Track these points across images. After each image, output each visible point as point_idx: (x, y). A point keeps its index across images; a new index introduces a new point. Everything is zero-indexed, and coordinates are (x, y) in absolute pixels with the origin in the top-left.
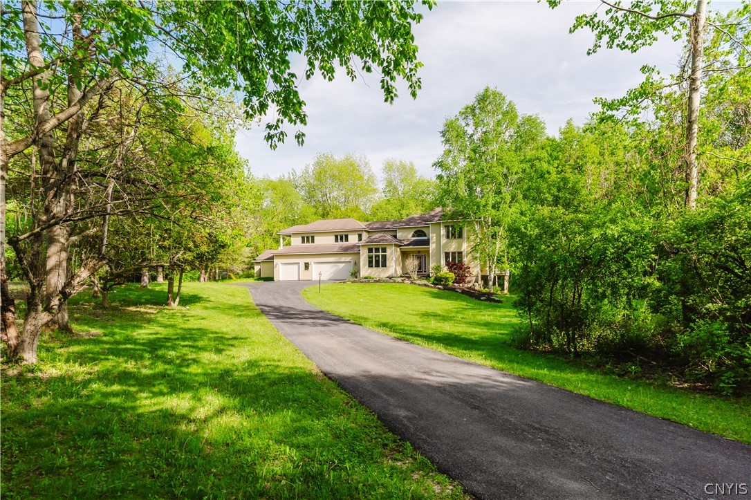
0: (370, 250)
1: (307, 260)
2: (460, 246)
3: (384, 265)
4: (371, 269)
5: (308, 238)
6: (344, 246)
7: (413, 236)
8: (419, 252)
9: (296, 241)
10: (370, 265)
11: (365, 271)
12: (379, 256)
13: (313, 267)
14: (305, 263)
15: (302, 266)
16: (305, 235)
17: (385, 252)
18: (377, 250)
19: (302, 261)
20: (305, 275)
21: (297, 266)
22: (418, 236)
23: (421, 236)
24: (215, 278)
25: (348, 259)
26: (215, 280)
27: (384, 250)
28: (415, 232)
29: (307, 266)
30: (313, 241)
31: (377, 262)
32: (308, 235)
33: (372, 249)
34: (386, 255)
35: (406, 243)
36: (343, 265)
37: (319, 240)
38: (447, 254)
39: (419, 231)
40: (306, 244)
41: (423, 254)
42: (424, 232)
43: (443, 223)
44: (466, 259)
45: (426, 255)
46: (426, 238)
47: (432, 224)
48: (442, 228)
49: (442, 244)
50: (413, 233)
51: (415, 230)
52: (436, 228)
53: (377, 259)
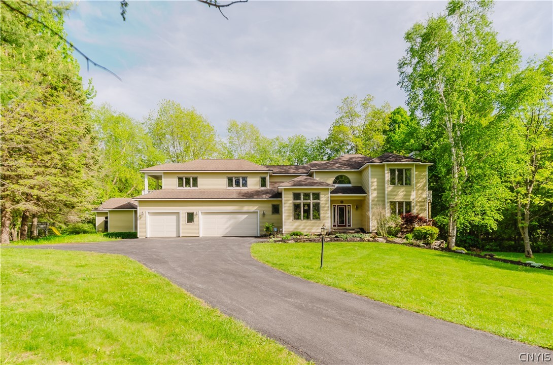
0: (297, 196)
1: (191, 209)
2: (408, 194)
3: (317, 217)
4: (298, 223)
5: (188, 180)
6: (243, 192)
7: (335, 182)
8: (342, 202)
9: (170, 184)
10: (297, 217)
11: (289, 224)
12: (309, 205)
13: (200, 219)
14: (189, 214)
15: (184, 218)
16: (184, 176)
17: (319, 199)
18: (307, 196)
19: (183, 210)
20: (187, 230)
21: (174, 217)
22: (340, 183)
23: (344, 183)
24: (32, 232)
25: (253, 208)
26: (31, 237)
27: (317, 196)
28: (337, 178)
29: (191, 217)
30: (195, 184)
31: (307, 212)
32: (187, 176)
33: (299, 194)
34: (318, 204)
36: (245, 216)
37: (204, 183)
38: (393, 203)
39: (341, 176)
40: (185, 188)
41: (347, 205)
42: (348, 178)
43: (387, 165)
44: (415, 210)
45: (350, 206)
46: (350, 185)
47: (371, 166)
48: (386, 172)
49: (386, 192)
50: (334, 178)
51: (337, 175)
52: (379, 170)
53: (306, 208)
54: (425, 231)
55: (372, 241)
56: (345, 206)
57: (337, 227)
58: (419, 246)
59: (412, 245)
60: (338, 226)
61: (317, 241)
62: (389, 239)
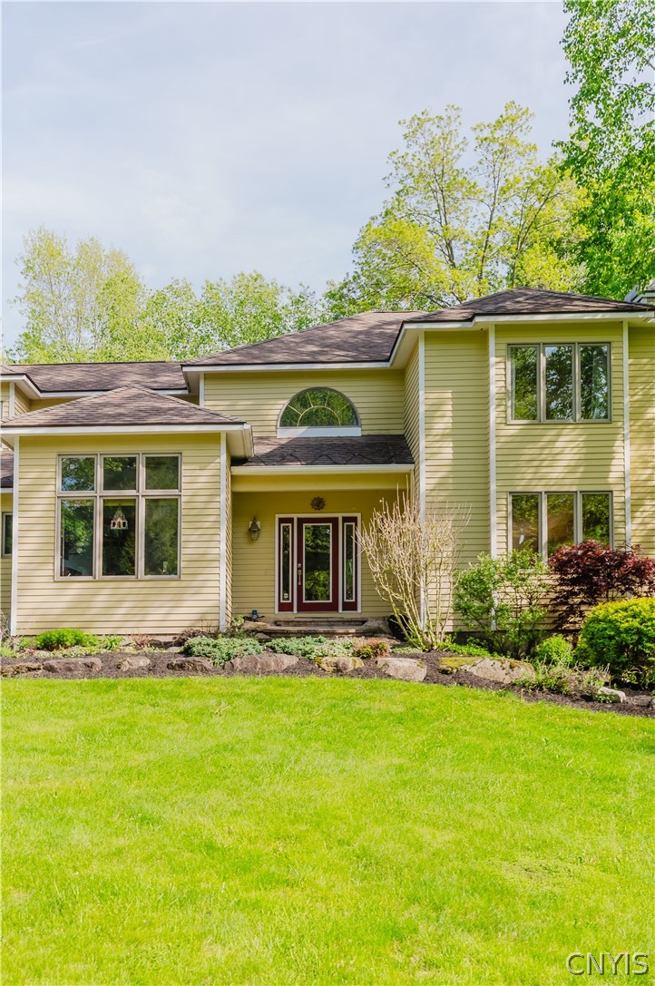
0: (79, 474)
2: (599, 457)
3: (162, 561)
4: (77, 587)
7: (288, 419)
8: (318, 503)
10: (74, 561)
11: (39, 598)
12: (129, 511)
17: (174, 484)
18: (121, 474)
22: (309, 421)
23: (331, 422)
27: (166, 469)
28: (301, 400)
33: (90, 462)
34: (173, 504)
35: (261, 450)
38: (524, 505)
39: (317, 393)
41: (340, 516)
42: (346, 399)
43: (500, 329)
44: (630, 527)
45: (354, 519)
46: (354, 432)
47: (430, 336)
48: (493, 360)
49: (493, 447)
50: (286, 402)
51: (299, 390)
52: (461, 356)
53: (119, 522)
54: (636, 623)
55: (358, 672)
56: (335, 521)
57: (294, 615)
58: (589, 698)
59: (557, 690)
60: (302, 608)
61: (82, 670)
62: (447, 663)
